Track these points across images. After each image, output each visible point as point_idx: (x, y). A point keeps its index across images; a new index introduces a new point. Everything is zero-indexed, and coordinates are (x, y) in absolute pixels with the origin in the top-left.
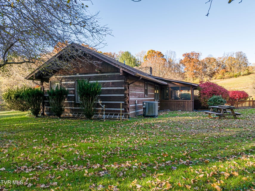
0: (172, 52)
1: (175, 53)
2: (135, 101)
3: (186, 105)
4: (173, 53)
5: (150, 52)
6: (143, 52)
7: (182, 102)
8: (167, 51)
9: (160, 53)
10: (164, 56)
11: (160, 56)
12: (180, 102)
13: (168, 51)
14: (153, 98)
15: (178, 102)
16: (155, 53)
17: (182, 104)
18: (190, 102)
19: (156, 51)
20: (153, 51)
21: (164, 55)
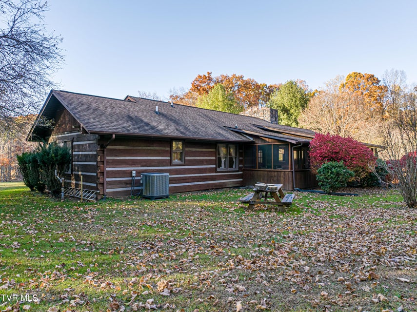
0: (396, 72)
1: (402, 73)
2: (131, 173)
3: (282, 178)
4: (400, 74)
5: (350, 76)
6: (338, 78)
7: (276, 173)
8: (387, 71)
9: (370, 77)
10: (379, 81)
11: (370, 81)
12: (273, 173)
13: (389, 70)
14: (214, 166)
15: (269, 173)
16: (361, 77)
17: (275, 176)
18: (288, 174)
19: (363, 73)
20: (357, 75)
21: (379, 79)
